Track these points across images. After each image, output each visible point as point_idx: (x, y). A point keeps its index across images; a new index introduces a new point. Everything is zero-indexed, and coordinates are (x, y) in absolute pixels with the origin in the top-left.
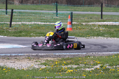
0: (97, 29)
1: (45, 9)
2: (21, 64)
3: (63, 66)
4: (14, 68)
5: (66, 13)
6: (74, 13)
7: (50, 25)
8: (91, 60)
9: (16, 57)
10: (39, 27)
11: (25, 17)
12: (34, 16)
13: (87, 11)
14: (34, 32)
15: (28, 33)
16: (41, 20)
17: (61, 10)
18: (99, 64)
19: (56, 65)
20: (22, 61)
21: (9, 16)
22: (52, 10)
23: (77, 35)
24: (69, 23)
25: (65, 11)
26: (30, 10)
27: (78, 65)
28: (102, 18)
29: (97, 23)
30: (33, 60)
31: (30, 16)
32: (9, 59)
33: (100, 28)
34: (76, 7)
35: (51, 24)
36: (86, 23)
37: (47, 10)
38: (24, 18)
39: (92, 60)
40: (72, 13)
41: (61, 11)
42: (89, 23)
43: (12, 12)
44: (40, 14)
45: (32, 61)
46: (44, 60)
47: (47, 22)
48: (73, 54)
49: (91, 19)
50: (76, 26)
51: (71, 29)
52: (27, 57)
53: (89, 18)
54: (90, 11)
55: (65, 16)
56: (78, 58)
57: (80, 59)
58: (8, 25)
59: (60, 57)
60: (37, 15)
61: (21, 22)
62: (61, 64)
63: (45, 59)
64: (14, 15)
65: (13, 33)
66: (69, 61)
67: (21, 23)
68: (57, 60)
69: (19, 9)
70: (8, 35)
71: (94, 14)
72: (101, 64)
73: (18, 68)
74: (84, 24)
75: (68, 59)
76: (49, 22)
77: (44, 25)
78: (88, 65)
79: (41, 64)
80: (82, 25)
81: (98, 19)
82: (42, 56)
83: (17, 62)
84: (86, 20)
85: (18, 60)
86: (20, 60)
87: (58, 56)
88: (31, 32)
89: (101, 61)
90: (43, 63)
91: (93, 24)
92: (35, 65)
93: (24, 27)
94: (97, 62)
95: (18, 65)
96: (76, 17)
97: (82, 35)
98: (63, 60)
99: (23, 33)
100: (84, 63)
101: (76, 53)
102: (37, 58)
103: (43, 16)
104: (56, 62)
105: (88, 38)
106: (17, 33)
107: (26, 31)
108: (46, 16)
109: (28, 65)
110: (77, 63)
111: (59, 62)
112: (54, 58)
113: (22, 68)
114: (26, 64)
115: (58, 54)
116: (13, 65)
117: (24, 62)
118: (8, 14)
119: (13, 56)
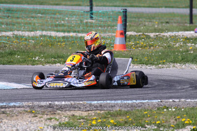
0: (181, 46)
2: (14, 126)
5: (113, 11)
6: (129, 12)
7: (76, 38)
8: (171, 115)
9: (3, 110)
10: (52, 42)
11: (19, 20)
12: (41, 17)
13: (159, 7)
14: (41, 53)
15: (29, 57)
16: (57, 27)
18: (190, 124)
20: (18, 119)
22: (80, 5)
23: (137, 61)
24: (118, 34)
26: (31, 4)
27: (143, 127)
28: (191, 22)
29: (181, 33)
30: (41, 116)
31: (33, 17)
33: (189, 45)
35: (80, 35)
36: (157, 34)
38: (19, 23)
39: (173, 115)
41: (101, 8)
44: (53, 14)
45: (40, 118)
46: (66, 117)
47: (69, 32)
48: (130, 102)
49: (168, 25)
50: (135, 40)
51: (124, 47)
52: (28, 109)
54: (166, 7)
55: (109, 18)
56: (141, 111)
57: (147, 114)
59: (101, 110)
60: (48, 16)
61: (11, 31)
63: (69, 113)
66: (121, 119)
67: (11, 33)
71: (173, 13)
72: (194, 125)
74: (152, 35)
75: (119, 114)
76: (74, 32)
77: (63, 37)
78: (164, 127)
79: (61, 125)
80: (148, 37)
81: (182, 25)
82: (62, 107)
83: (6, 121)
84: (157, 27)
85: (7, 116)
86: (13, 116)
87: (96, 107)
88: (35, 55)
89: (193, 117)
90: (65, 123)
91: (173, 36)
92: (45, 126)
93: (19, 43)
94: (185, 121)
95: (8, 127)
96: (134, 19)
97: (148, 61)
98: (109, 116)
99: (18, 55)
100: (155, 123)
101: (136, 100)
102: (50, 112)
103: (60, 18)
104: (93, 119)
105: (163, 67)
106: (2, 57)
107: (24, 52)
108: (67, 17)
109: (32, 127)
110: (139, 123)
111: (100, 120)
112: (88, 111)
114: (27, 124)
115: (98, 104)
117: (21, 121)
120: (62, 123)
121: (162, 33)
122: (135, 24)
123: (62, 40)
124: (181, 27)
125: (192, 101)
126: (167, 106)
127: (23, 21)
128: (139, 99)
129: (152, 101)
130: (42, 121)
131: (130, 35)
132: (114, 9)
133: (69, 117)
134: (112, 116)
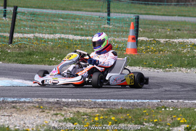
0: (188, 52)
1: (85, 9)
2: (22, 120)
4: (8, 127)
5: (128, 18)
8: (168, 115)
9: (14, 104)
10: (69, 44)
11: (42, 24)
12: (62, 21)
13: (173, 16)
14: (58, 54)
15: (46, 57)
16: (75, 31)
17: (117, 11)
18: (184, 123)
19: (95, 122)
21: (8, 20)
22: (99, 11)
23: (146, 65)
24: (130, 39)
25: (126, 15)
26: (55, 9)
27: (141, 125)
29: (189, 40)
30: (48, 111)
31: (54, 21)
34: (149, 7)
36: (167, 40)
37: (89, 11)
39: (170, 114)
40: (137, 19)
42: (173, 40)
43: (15, 13)
44: (73, 18)
45: (47, 113)
46: (71, 113)
47: (87, 36)
48: (132, 101)
49: (179, 32)
50: (146, 45)
51: (136, 51)
52: (37, 105)
53: (174, 30)
54: (179, 16)
55: (125, 24)
56: (141, 110)
57: (145, 113)
58: (6, 40)
59: (104, 108)
60: (68, 21)
61: (33, 33)
62: (106, 122)
63: (75, 110)
64: (20, 20)
65: (14, 55)
66: (122, 117)
67: (32, 35)
69: (32, 8)
70: (4, 60)
71: (185, 21)
72: (188, 124)
73: (16, 126)
74: (162, 41)
75: (120, 112)
77: (80, 41)
78: (161, 125)
79: (65, 120)
80: (158, 43)
81: (192, 32)
82: (69, 104)
83: (16, 115)
84: (169, 34)
85: (17, 110)
86: (22, 111)
87: (100, 105)
88: (52, 55)
89: (188, 117)
90: (70, 118)
91: (181, 42)
92: (51, 121)
93: (39, 44)
94: (180, 120)
95: (16, 120)
96: (148, 26)
97: (156, 64)
98: (111, 113)
99: (36, 56)
100: (153, 121)
101: (138, 100)
102: (57, 108)
103: (80, 23)
104: (96, 116)
105: (170, 71)
106: (22, 56)
107: (42, 53)
108: (86, 22)
109: (39, 122)
110: (138, 120)
111: (102, 117)
112: (92, 108)
113: (24, 126)
114: (35, 118)
115: (102, 102)
116: (7, 120)
117: (29, 116)
118: (7, 16)
119: (9, 103)
120: (66, 118)
121: (173, 39)
122: (148, 30)
123: (79, 43)
124: (191, 35)
125: (189, 102)
127: (45, 24)
128: (141, 99)
129: (153, 101)
130: (49, 116)
131: (142, 41)
132: (129, 16)
133: (74, 113)
134: (113, 113)
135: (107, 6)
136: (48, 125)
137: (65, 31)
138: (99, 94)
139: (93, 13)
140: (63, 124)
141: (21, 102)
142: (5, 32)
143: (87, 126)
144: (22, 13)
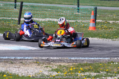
2: (26, 70)
3: (79, 74)
4: (18, 75)
5: (90, 8)
8: (115, 67)
9: (21, 61)
10: (54, 24)
11: (38, 12)
12: (50, 11)
13: (117, 7)
17: (84, 4)
19: (70, 71)
20: (29, 66)
21: (17, 10)
22: (72, 5)
23: (101, 36)
24: (92, 21)
25: (89, 6)
26: (45, 3)
27: (99, 73)
30: (42, 65)
31: (45, 10)
32: (13, 63)
34: (103, 1)
35: (70, 21)
36: (114, 21)
38: (38, 14)
39: (116, 66)
40: (96, 9)
43: (22, 6)
44: (57, 9)
45: (41, 66)
46: (56, 66)
48: (93, 58)
50: (101, 25)
51: (95, 28)
52: (35, 61)
53: (118, 15)
55: (88, 12)
56: (98, 64)
57: (101, 65)
58: (16, 22)
59: (76, 63)
60: (54, 10)
62: (77, 71)
63: (58, 64)
64: (25, 10)
66: (87, 68)
68: (72, 66)
69: (32, 2)
73: (22, 74)
74: (111, 22)
75: (86, 65)
78: (111, 73)
79: (52, 70)
80: (109, 23)
82: (55, 60)
83: (22, 67)
84: (115, 18)
85: (23, 64)
86: (26, 65)
87: (73, 61)
90: (55, 69)
92: (44, 71)
95: (23, 70)
96: (102, 13)
97: (108, 36)
98: (80, 66)
100: (106, 70)
101: (96, 58)
102: (47, 63)
103: (61, 11)
104: (71, 68)
105: (116, 40)
108: (65, 11)
109: (36, 71)
110: (97, 70)
111: (74, 68)
112: (69, 63)
113: (28, 74)
114: (34, 69)
115: (75, 59)
116: (17, 70)
117: (31, 68)
118: (17, 8)
119: (18, 60)
120: (53, 69)
121: (117, 21)
122: (103, 15)
126: (114, 61)
127: (40, 12)
128: (99, 57)
129: (105, 58)
130: (42, 68)
131: (99, 22)
132: (91, 7)
133: (58, 66)
134: (81, 66)
135: (77, 2)
136: (42, 73)
137: (52, 16)
138: (72, 54)
139: (68, 6)
140: (51, 73)
141: (25, 60)
142: (16, 17)
143: (66, 73)
144: (26, 6)
